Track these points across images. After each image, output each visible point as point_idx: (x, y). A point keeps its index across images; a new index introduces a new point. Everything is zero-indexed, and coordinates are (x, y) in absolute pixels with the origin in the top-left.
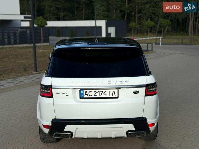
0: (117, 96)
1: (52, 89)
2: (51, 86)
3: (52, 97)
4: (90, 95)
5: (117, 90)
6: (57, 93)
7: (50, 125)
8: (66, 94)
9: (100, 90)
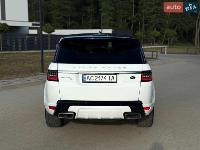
0: (115, 81)
1: (58, 74)
2: (57, 71)
3: (58, 80)
4: (92, 79)
5: (116, 75)
6: (62, 77)
7: (56, 106)
8: (70, 78)
9: (100, 75)
